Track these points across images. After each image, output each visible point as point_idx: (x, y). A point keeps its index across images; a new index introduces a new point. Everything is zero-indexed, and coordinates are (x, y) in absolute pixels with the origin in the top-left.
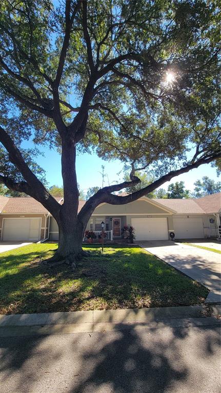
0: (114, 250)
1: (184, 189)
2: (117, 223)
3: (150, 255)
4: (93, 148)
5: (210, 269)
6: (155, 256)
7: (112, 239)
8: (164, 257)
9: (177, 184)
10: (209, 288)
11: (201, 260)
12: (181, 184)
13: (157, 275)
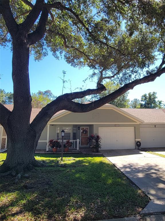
0: (74, 160)
1: (156, 100)
2: (85, 132)
3: (109, 164)
4: (61, 53)
5: (161, 177)
6: (114, 165)
7: (78, 149)
8: (122, 166)
9: (149, 94)
10: (151, 198)
11: (156, 168)
12: (153, 94)
13: (105, 184)
